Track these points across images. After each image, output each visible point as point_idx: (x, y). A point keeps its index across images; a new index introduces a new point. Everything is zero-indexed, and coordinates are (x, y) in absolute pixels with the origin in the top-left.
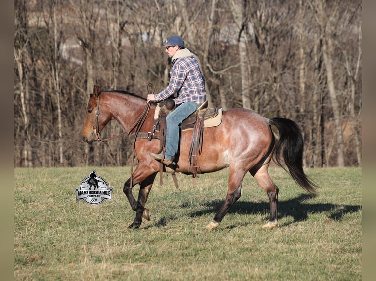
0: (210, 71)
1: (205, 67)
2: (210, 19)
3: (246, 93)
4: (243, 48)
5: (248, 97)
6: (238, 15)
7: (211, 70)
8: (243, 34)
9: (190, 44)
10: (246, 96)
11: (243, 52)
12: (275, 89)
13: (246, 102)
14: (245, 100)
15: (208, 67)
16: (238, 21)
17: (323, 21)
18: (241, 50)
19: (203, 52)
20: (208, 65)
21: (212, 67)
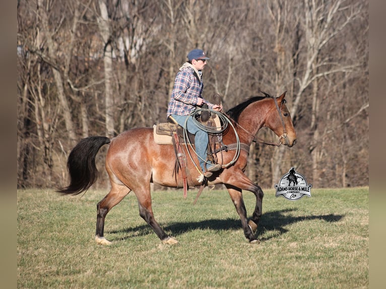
0: (70, 87)
1: (65, 83)
2: (72, 31)
3: (110, 112)
4: (108, 64)
5: (111, 116)
6: (104, 29)
7: (72, 86)
8: (109, 48)
9: (50, 58)
10: (109, 115)
11: (108, 67)
12: (139, 108)
13: (109, 122)
14: (108, 119)
15: (69, 84)
16: (105, 35)
17: (195, 38)
18: (106, 65)
19: (65, 67)
20: (69, 81)
21: (73, 83)
